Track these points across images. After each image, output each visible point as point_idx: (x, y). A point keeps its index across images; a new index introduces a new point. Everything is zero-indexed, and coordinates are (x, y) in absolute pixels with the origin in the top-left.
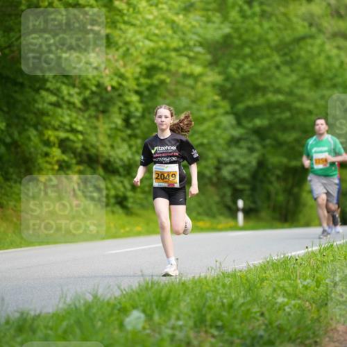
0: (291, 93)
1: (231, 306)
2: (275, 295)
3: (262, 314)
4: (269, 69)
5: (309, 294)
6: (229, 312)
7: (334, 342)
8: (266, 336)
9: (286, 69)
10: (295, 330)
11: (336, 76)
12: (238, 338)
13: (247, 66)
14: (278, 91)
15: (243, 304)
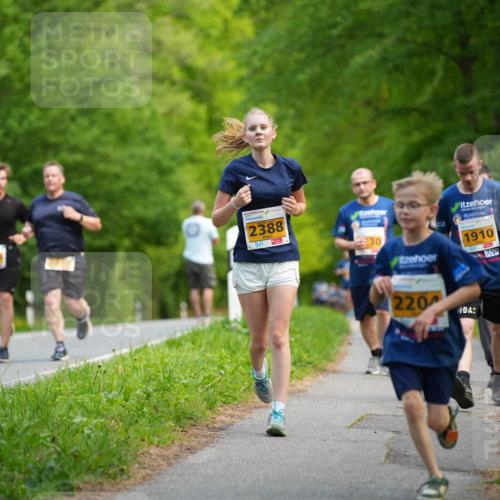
0: (91, 152)
1: (12, 431)
2: (71, 414)
3: (54, 440)
4: (61, 121)
5: (115, 410)
6: (8, 440)
7: (145, 468)
8: (57, 467)
9: (83, 121)
10: (95, 457)
11: (147, 129)
12: (20, 472)
13: (32, 117)
14: (74, 149)
15: (29, 427)
